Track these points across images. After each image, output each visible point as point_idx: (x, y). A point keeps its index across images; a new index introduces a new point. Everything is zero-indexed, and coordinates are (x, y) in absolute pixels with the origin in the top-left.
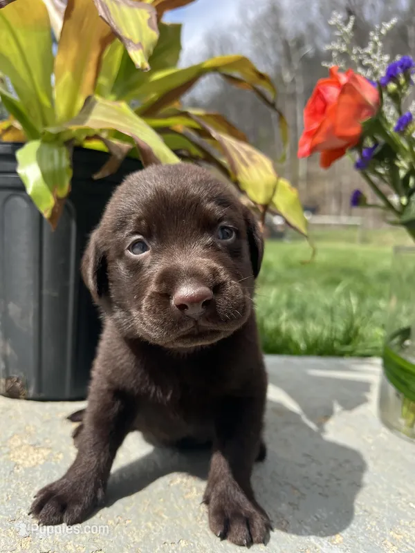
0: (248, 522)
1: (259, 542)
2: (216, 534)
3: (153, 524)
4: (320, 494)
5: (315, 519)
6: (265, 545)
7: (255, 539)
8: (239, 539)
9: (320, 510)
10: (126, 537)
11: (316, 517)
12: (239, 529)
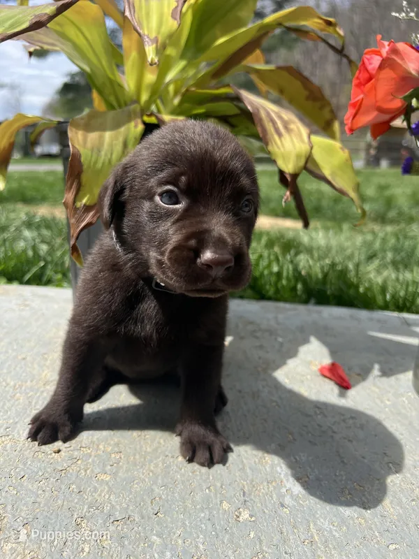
0: (210, 449)
1: (218, 463)
2: (185, 458)
3: (164, 441)
4: (310, 442)
5: (294, 460)
6: (224, 465)
7: (215, 461)
8: (202, 461)
9: (302, 454)
10: (141, 447)
11: (296, 459)
12: (203, 454)
